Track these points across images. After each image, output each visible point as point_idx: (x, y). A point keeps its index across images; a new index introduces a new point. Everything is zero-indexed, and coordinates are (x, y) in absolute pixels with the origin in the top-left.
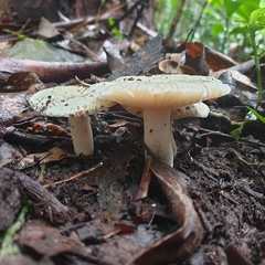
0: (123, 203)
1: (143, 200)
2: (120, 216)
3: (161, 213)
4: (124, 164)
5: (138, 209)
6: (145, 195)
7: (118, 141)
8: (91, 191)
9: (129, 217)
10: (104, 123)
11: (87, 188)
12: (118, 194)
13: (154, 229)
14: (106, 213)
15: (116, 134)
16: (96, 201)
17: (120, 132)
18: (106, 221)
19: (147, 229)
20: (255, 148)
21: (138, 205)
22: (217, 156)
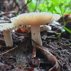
0: (26, 61)
1: (35, 58)
2: (26, 66)
3: (42, 62)
4: (25, 47)
5: (33, 62)
6: (35, 56)
7: (22, 41)
8: (13, 58)
9: (29, 66)
10: (16, 36)
11: (12, 57)
12: (24, 57)
13: (41, 69)
14: (20, 65)
15: (20, 39)
16: (16, 61)
17: (22, 39)
18: (20, 68)
19: (38, 69)
20: (65, 41)
21: (33, 60)
22: (54, 44)
